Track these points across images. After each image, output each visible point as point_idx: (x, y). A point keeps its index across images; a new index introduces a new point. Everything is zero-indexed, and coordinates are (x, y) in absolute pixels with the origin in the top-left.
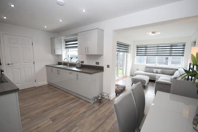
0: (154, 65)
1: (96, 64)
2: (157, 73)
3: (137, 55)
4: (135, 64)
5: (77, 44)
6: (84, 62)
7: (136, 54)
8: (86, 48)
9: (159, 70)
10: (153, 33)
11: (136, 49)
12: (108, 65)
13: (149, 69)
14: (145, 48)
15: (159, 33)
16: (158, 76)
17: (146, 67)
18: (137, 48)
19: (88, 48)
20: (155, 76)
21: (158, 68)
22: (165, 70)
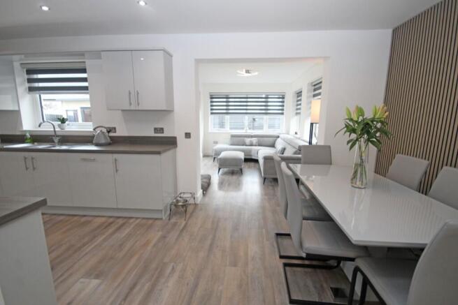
0: (244, 131)
1: (155, 133)
2: (251, 145)
3: (212, 113)
4: (210, 131)
5: (85, 80)
6: (115, 128)
7: (210, 111)
8: (130, 93)
9: (255, 140)
10: (247, 72)
11: (210, 100)
12: (186, 134)
13: (237, 140)
14: (225, 100)
15: (256, 73)
16: (255, 150)
17: (233, 136)
18: (212, 98)
19: (138, 93)
20: (250, 151)
21: (252, 137)
22: (262, 139)
